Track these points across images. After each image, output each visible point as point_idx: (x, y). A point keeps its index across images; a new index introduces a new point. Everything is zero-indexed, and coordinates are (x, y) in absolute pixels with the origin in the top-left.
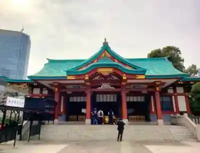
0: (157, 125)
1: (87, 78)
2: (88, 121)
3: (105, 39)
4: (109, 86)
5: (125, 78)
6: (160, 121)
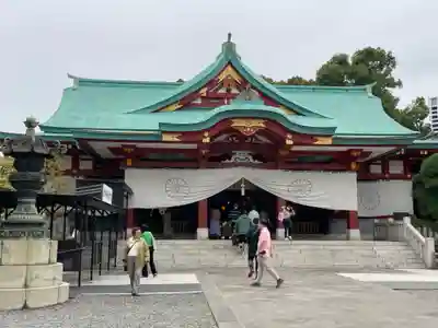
0: (348, 239)
1: (207, 140)
2: (203, 232)
3: (230, 35)
4: (250, 157)
5: (289, 142)
6: (355, 233)
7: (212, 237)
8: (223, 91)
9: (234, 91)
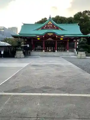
1: (44, 37)
2: (44, 51)
3: (50, 15)
4: (51, 39)
5: (57, 37)
6: (68, 51)
7: (45, 52)
8: (49, 26)
9: (51, 26)
